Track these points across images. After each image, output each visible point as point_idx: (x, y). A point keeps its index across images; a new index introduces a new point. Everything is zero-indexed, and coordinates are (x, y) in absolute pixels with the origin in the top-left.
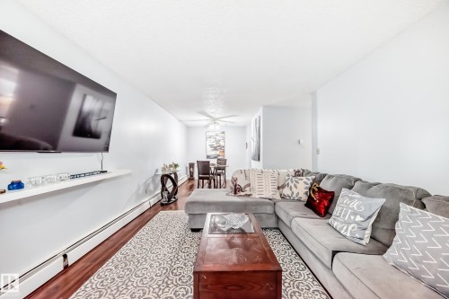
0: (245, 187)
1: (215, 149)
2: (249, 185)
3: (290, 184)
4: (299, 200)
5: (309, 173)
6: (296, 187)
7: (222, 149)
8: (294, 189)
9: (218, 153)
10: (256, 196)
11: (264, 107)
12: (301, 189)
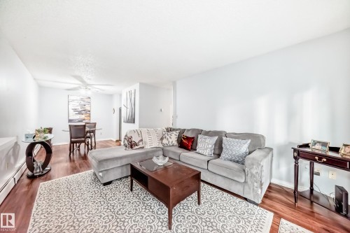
0: (139, 142)
1: (80, 113)
2: (142, 140)
3: (167, 137)
4: (173, 146)
5: (174, 130)
6: (170, 138)
7: (88, 112)
8: (169, 139)
9: (83, 117)
10: (148, 147)
11: (140, 83)
12: (173, 139)
